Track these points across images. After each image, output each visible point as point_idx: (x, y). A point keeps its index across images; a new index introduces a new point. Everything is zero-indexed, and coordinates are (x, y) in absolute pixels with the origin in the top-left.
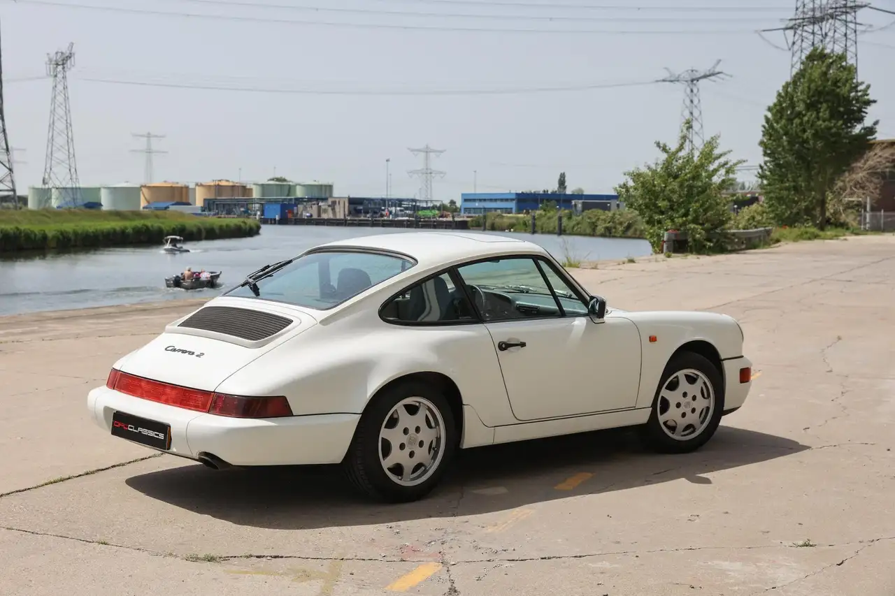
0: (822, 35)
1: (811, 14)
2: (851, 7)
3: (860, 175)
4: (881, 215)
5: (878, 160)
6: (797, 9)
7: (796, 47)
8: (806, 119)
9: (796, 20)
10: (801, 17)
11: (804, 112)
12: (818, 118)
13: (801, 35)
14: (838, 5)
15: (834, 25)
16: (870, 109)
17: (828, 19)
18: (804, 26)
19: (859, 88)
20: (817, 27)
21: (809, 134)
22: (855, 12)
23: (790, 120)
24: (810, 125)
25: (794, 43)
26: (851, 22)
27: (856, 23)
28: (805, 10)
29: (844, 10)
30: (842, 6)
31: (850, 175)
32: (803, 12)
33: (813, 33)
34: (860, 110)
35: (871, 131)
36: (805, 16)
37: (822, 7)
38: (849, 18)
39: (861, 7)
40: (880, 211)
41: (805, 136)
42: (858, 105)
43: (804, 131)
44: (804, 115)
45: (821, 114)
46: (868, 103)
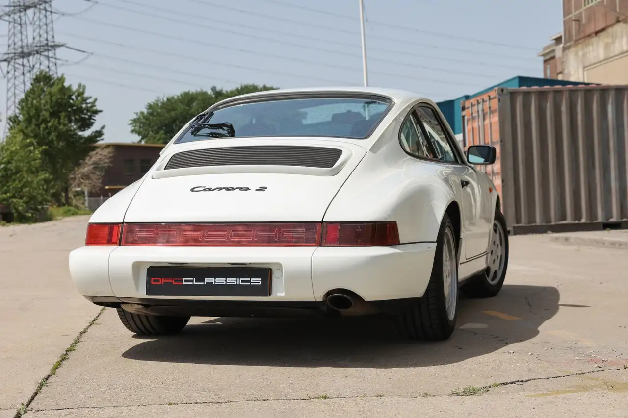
0: (30, 66)
1: (20, 50)
2: (52, 46)
3: (85, 169)
4: (100, 200)
5: (99, 157)
6: (9, 46)
7: (10, 76)
8: (50, 124)
9: (9, 54)
10: (13, 51)
11: (48, 119)
12: (60, 124)
13: (14, 66)
14: (42, 44)
15: (40, 59)
16: (97, 117)
17: (34, 54)
18: (15, 59)
19: (88, 101)
20: (25, 61)
21: (53, 136)
22: (55, 50)
23: (38, 126)
24: (54, 129)
25: (8, 72)
26: (52, 57)
27: (56, 59)
28: (16, 47)
29: (46, 48)
30: (44, 44)
31: (79, 169)
32: (15, 49)
33: (23, 65)
34: (90, 118)
35: (99, 134)
36: (16, 52)
37: (29, 44)
38: (51, 54)
39: (59, 46)
40: (100, 196)
41: (50, 138)
42: (89, 114)
43: (49, 134)
44: (49, 122)
45: (62, 121)
46: (96, 112)
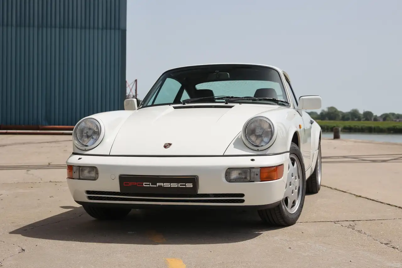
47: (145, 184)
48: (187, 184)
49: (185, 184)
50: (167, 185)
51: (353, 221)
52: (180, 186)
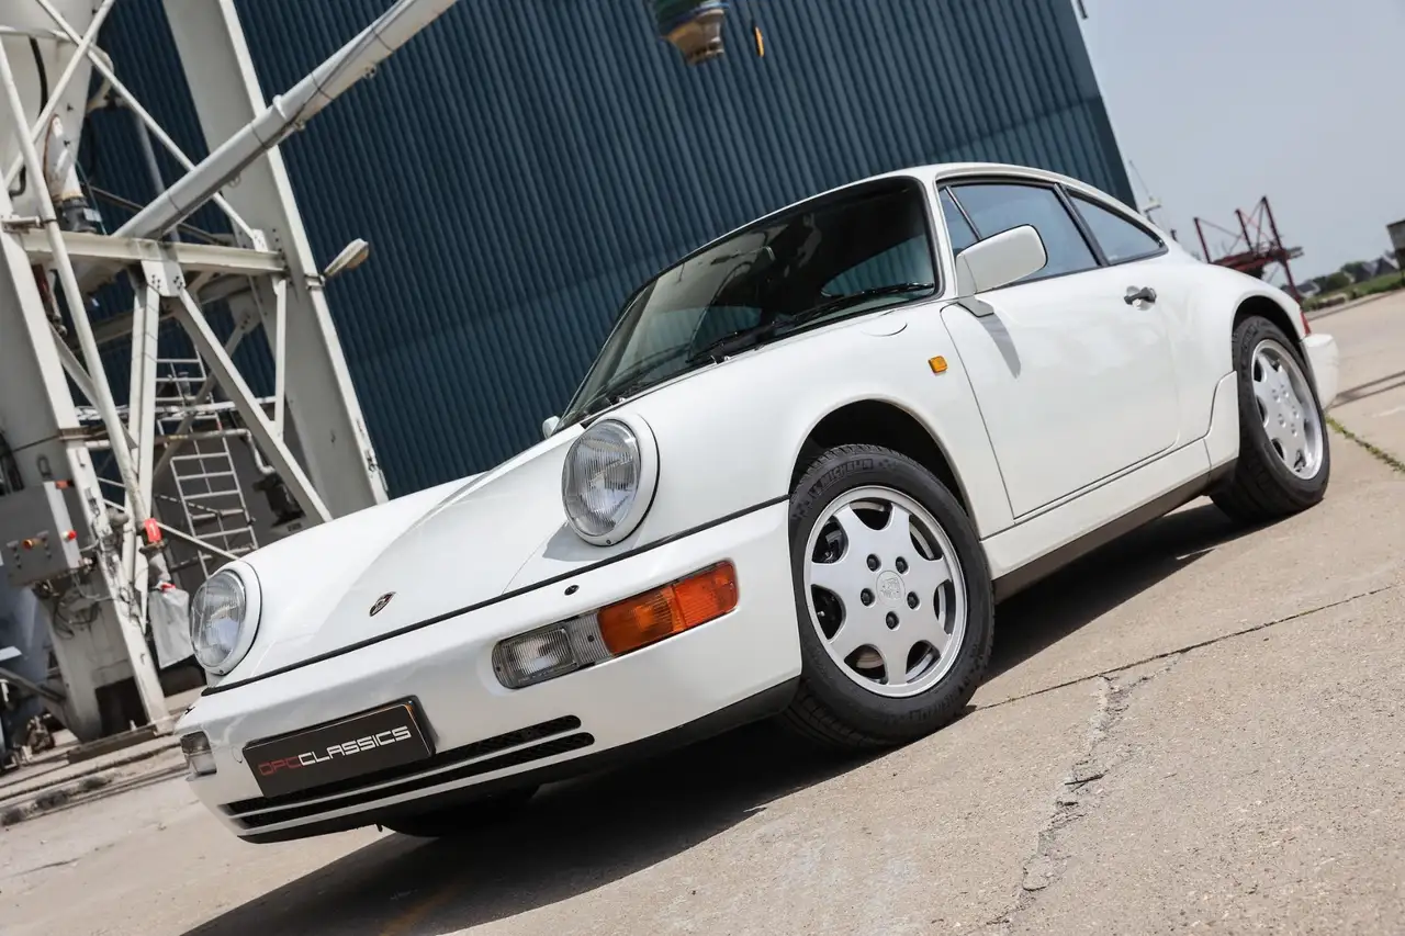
47: (305, 759)
48: (394, 731)
49: (389, 733)
50: (349, 748)
51: (1183, 651)
52: (382, 743)
